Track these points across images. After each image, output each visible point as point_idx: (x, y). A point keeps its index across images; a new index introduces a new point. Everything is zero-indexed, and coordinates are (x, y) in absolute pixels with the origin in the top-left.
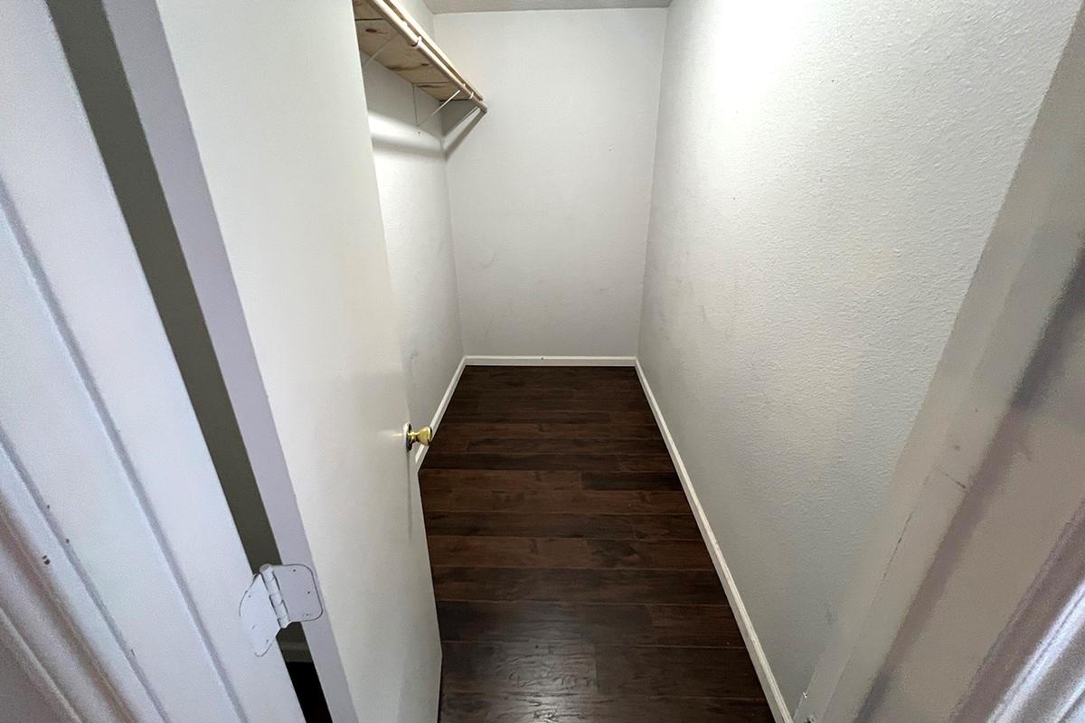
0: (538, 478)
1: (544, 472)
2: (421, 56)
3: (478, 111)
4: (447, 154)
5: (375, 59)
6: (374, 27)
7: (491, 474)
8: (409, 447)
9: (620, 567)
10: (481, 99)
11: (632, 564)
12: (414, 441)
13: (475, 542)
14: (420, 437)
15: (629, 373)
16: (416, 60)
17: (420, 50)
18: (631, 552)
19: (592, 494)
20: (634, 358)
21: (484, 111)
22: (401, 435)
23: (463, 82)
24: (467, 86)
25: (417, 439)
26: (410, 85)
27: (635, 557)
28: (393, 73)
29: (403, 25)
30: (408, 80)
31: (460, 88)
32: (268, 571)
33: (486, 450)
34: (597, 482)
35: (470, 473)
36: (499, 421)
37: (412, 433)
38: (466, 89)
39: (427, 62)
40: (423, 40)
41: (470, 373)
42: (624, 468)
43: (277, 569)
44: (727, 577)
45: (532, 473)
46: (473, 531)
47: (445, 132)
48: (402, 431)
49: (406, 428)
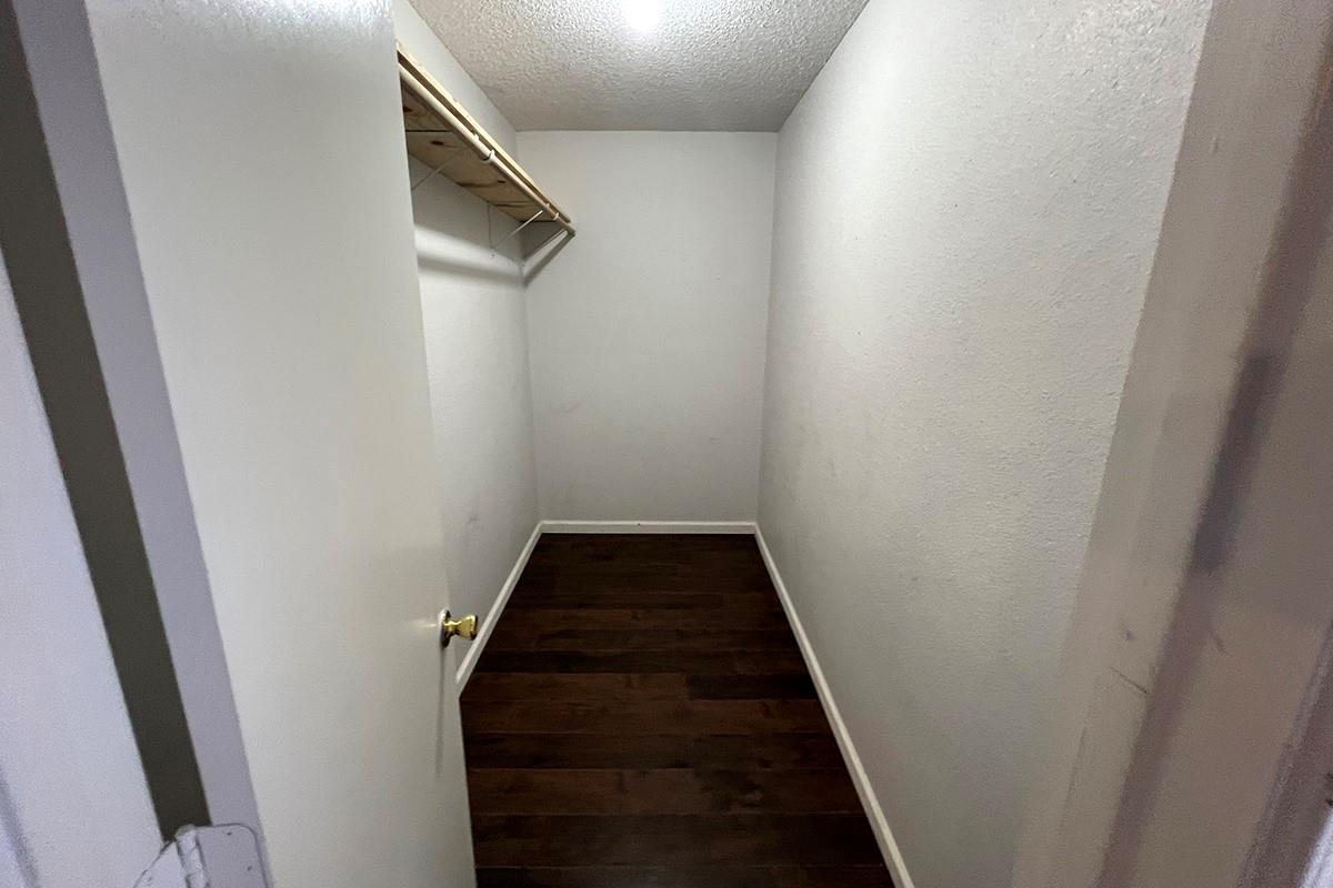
0: (629, 684)
1: (637, 675)
2: (494, 172)
3: (565, 233)
4: (527, 281)
5: (440, 172)
6: (441, 140)
7: (565, 678)
8: (445, 642)
9: (736, 810)
10: (568, 221)
11: (752, 805)
12: (452, 634)
13: (541, 777)
14: (462, 630)
15: (747, 543)
16: (492, 177)
17: (493, 165)
18: (752, 787)
19: (701, 706)
20: (753, 524)
21: (571, 234)
22: (433, 625)
23: (546, 202)
24: (552, 206)
25: (457, 631)
26: (486, 204)
27: (756, 796)
28: (463, 189)
29: (475, 139)
30: (484, 199)
31: (542, 208)
32: (188, 837)
33: (561, 645)
34: (704, 688)
35: (540, 677)
36: (581, 606)
37: (451, 623)
38: (551, 210)
39: (504, 179)
40: (497, 154)
41: (548, 543)
42: (741, 668)
43: (204, 831)
44: (880, 822)
45: (620, 677)
46: (539, 761)
47: (526, 256)
48: (436, 618)
49: (442, 615)
